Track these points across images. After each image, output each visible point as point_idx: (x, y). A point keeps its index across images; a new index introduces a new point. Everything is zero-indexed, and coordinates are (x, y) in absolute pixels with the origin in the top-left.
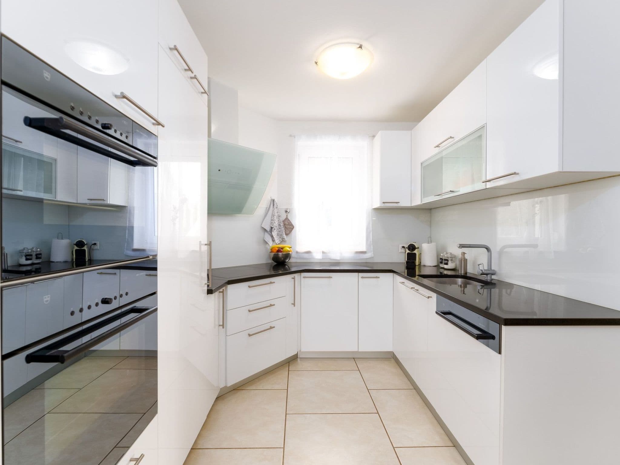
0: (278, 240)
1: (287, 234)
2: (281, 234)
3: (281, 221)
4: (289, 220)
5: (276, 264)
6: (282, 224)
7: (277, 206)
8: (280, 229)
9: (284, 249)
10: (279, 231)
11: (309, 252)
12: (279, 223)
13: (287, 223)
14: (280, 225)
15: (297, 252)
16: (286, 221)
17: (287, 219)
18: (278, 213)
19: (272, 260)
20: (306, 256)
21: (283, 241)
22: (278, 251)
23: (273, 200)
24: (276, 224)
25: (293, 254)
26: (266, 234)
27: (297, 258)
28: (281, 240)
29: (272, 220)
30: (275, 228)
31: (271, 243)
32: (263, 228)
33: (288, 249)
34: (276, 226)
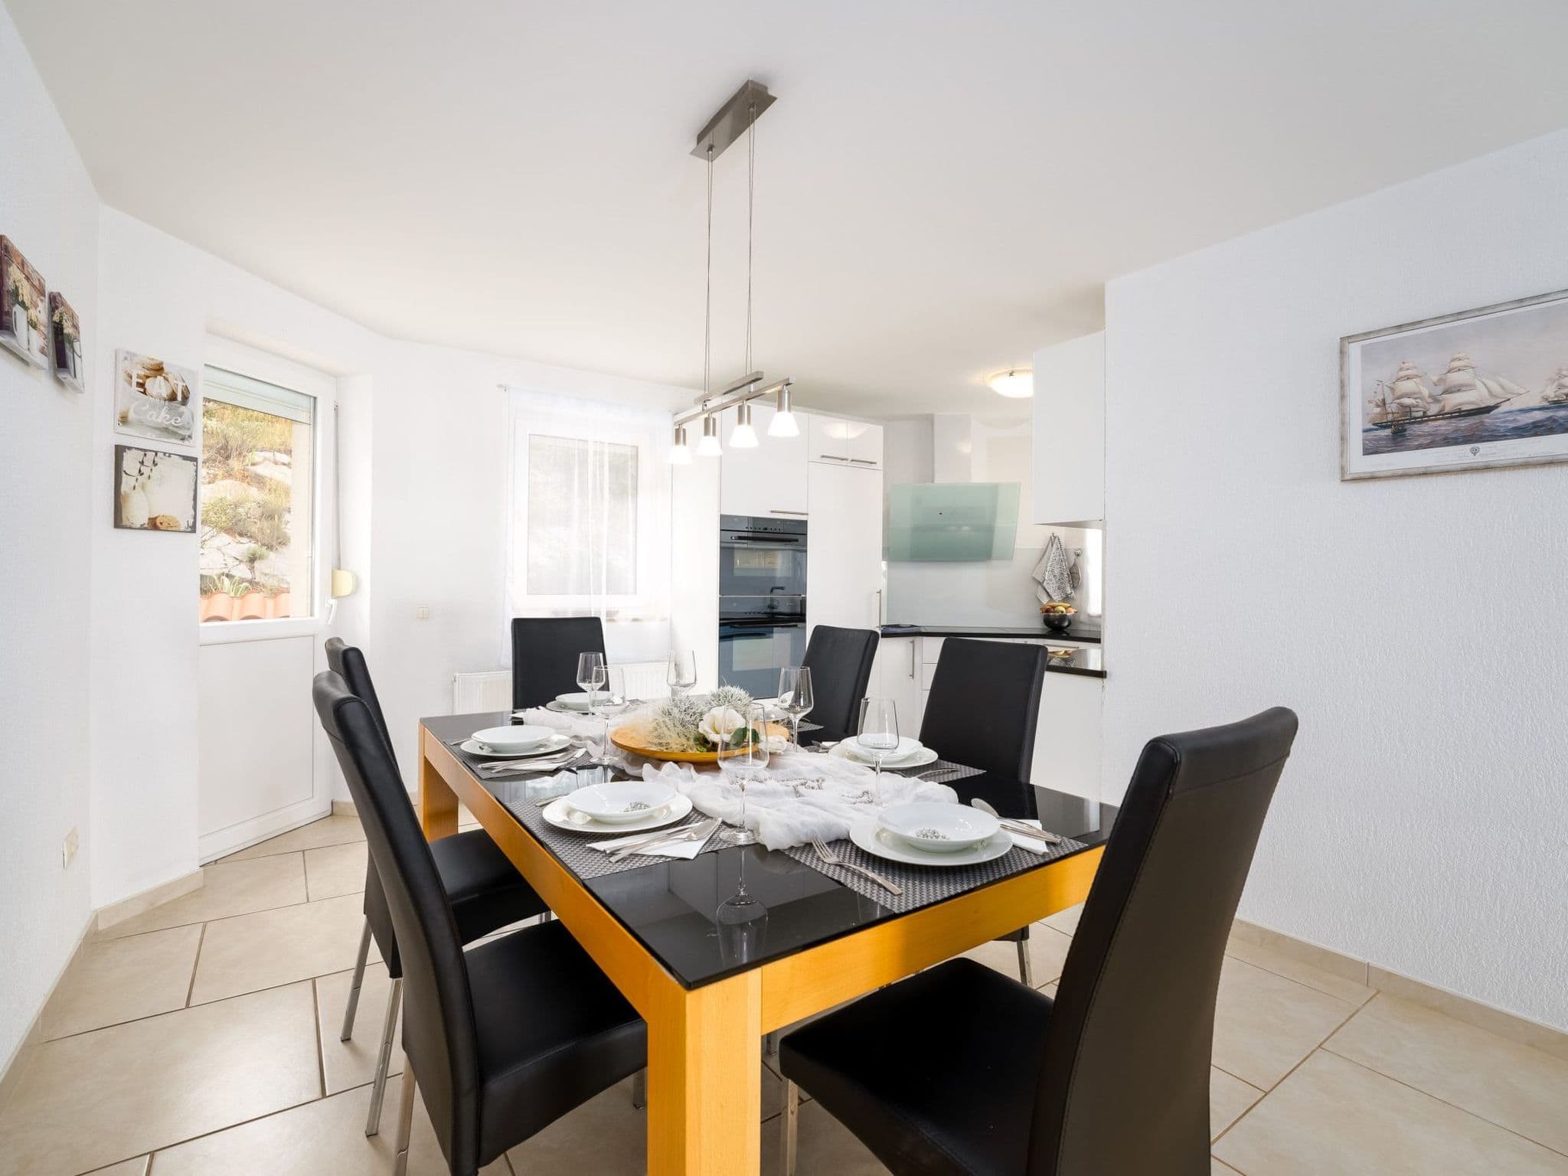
1: (1074, 587)
2: (1063, 587)
3: (1064, 567)
4: (1078, 566)
6: (1065, 573)
7: (1061, 546)
8: (1061, 579)
9: (1058, 609)
10: (1061, 583)
12: (1061, 571)
13: (1074, 571)
14: (1061, 574)
15: (1090, 616)
16: (1074, 568)
17: (1075, 565)
18: (1060, 556)
19: (1044, 624)
21: (1067, 598)
22: (1047, 611)
23: (1055, 537)
24: (1057, 572)
25: (1083, 618)
26: (1040, 587)
27: (1090, 625)
28: (1064, 596)
29: (1047, 567)
30: (1051, 577)
31: (1045, 600)
32: (1034, 579)
33: (1064, 609)
34: (1054, 576)
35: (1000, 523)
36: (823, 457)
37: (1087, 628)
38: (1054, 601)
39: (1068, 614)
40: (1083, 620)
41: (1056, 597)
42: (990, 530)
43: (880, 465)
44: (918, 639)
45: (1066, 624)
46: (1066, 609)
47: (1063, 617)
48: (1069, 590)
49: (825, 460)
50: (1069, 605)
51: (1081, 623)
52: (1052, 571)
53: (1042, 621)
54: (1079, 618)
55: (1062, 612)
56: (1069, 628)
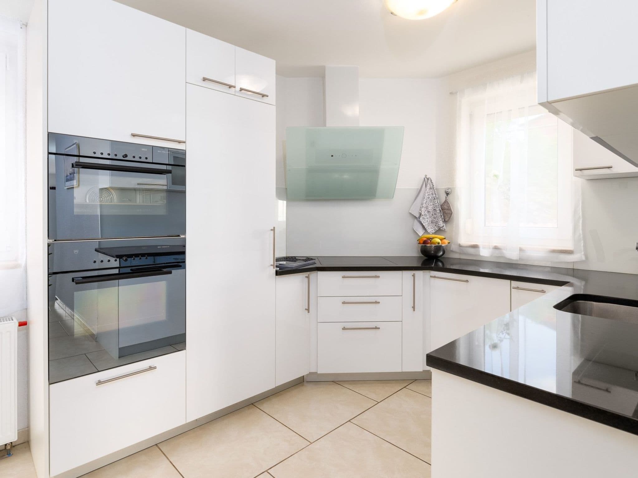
0: (432, 228)
1: (445, 221)
2: (437, 221)
3: (437, 204)
4: (448, 203)
5: (427, 258)
6: (438, 209)
7: (433, 186)
8: (435, 214)
9: (433, 240)
10: (435, 218)
11: (475, 247)
12: (434, 207)
13: (446, 207)
14: (435, 209)
15: (460, 246)
16: (446, 204)
17: (446, 202)
18: (433, 194)
19: (421, 253)
20: (472, 251)
21: (439, 231)
22: (425, 242)
23: (428, 179)
24: (430, 208)
25: (454, 247)
26: (416, 221)
27: (460, 253)
28: (437, 229)
29: (422, 204)
30: (426, 213)
31: (421, 232)
32: (411, 214)
33: (439, 241)
34: (429, 212)
35: (384, 167)
36: (205, 79)
37: (456, 256)
38: (429, 233)
39: (443, 245)
40: (454, 250)
41: (430, 230)
42: (375, 172)
43: (272, 98)
44: (313, 275)
45: (441, 253)
46: (441, 240)
47: (439, 248)
48: (441, 224)
49: (206, 84)
50: (443, 237)
51: (452, 251)
52: (427, 207)
53: (420, 250)
54: (450, 247)
55: (439, 243)
56: (443, 256)
